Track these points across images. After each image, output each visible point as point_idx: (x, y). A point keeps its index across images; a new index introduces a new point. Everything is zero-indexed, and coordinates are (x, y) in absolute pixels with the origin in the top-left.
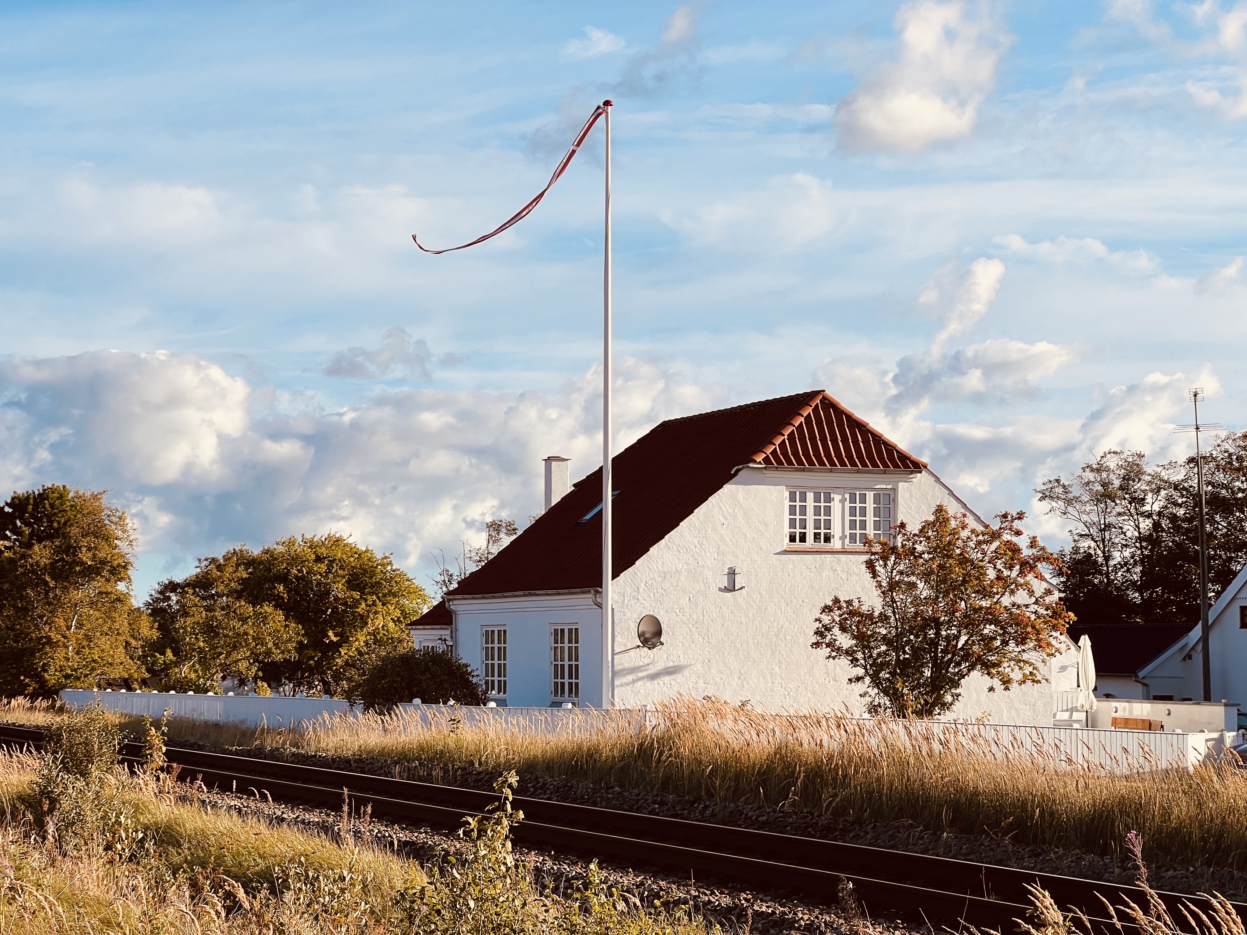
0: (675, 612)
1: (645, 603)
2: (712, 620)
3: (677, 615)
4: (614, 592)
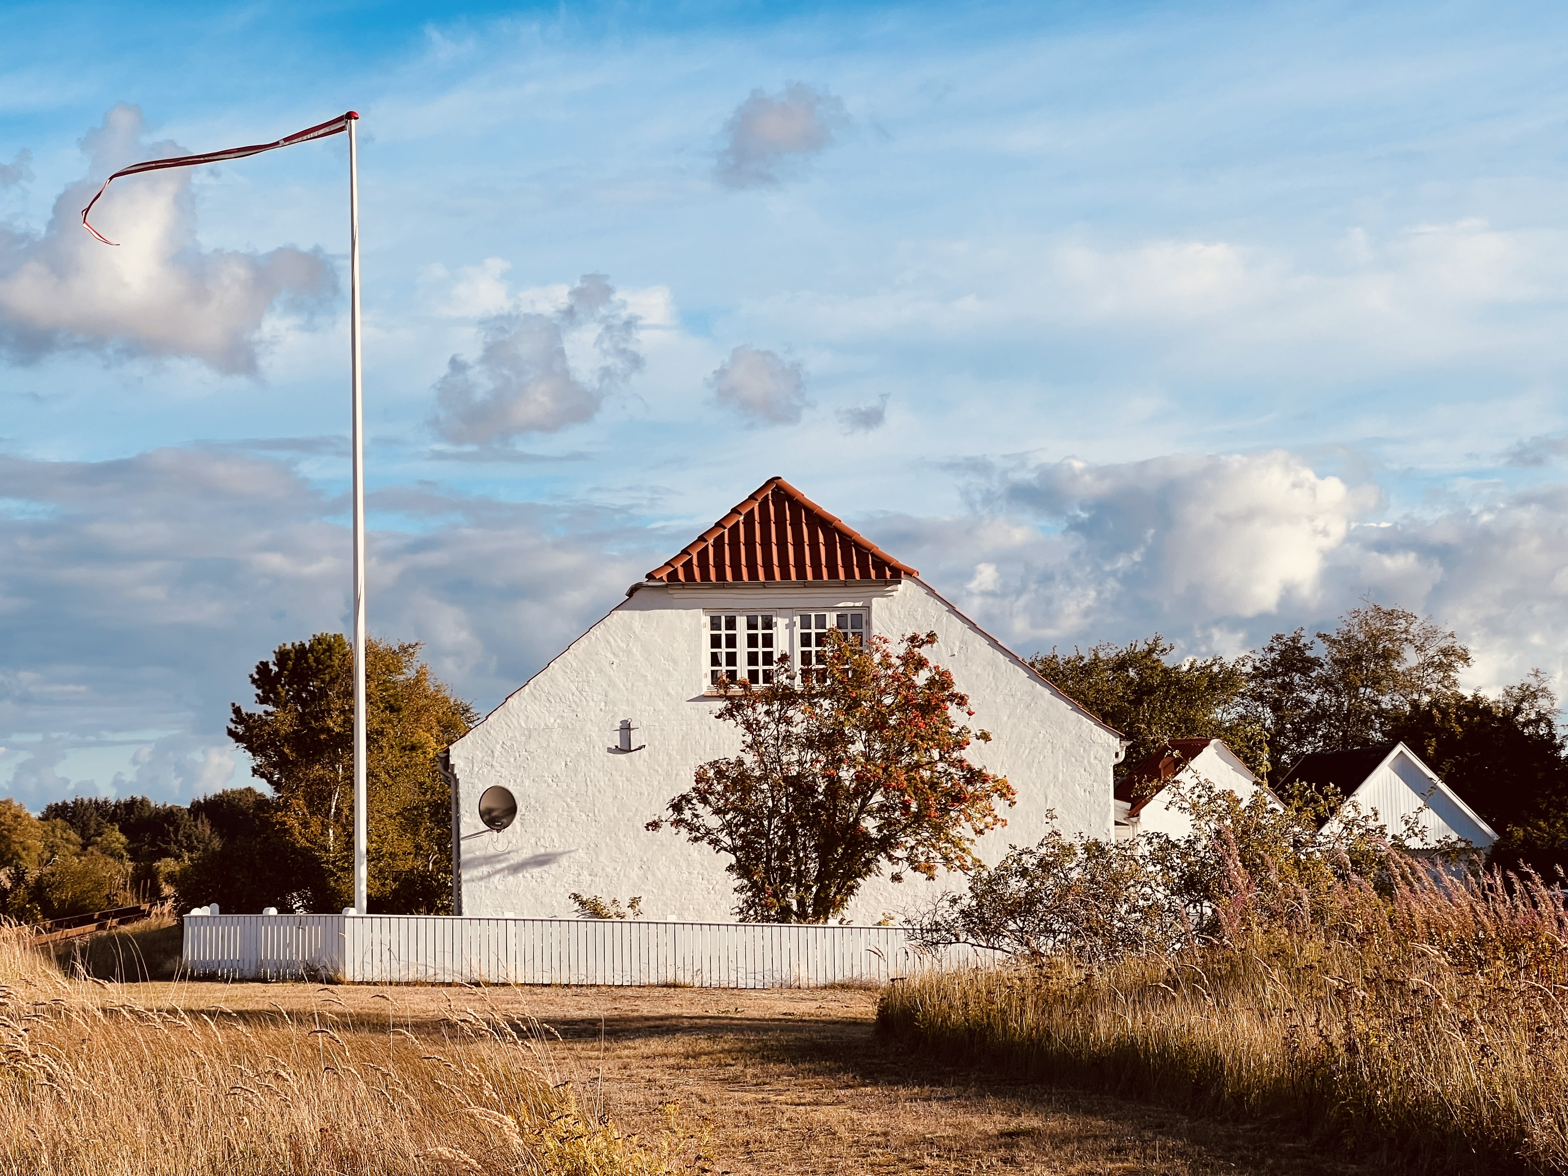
0: (545, 782)
1: (503, 770)
2: (600, 792)
3: (549, 785)
4: (459, 756)
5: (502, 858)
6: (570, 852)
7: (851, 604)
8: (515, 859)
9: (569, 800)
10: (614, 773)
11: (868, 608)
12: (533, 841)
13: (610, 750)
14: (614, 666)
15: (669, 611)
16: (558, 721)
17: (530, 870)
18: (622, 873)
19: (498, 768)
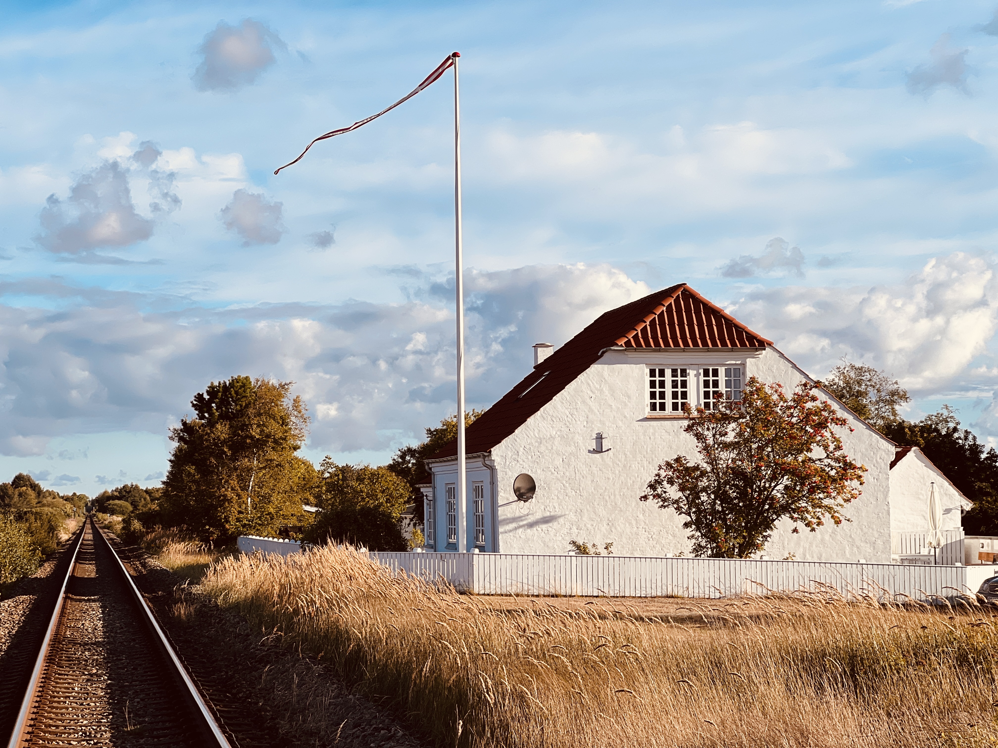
0: (550, 471)
1: (524, 464)
2: (583, 477)
3: (552, 473)
4: (497, 455)
5: (523, 518)
6: (565, 515)
7: (734, 362)
8: (531, 519)
9: (564, 482)
10: (592, 466)
11: (744, 365)
12: (542, 508)
13: (590, 451)
14: (592, 399)
15: (625, 365)
16: (558, 433)
17: (541, 526)
18: (596, 528)
19: (521, 462)
